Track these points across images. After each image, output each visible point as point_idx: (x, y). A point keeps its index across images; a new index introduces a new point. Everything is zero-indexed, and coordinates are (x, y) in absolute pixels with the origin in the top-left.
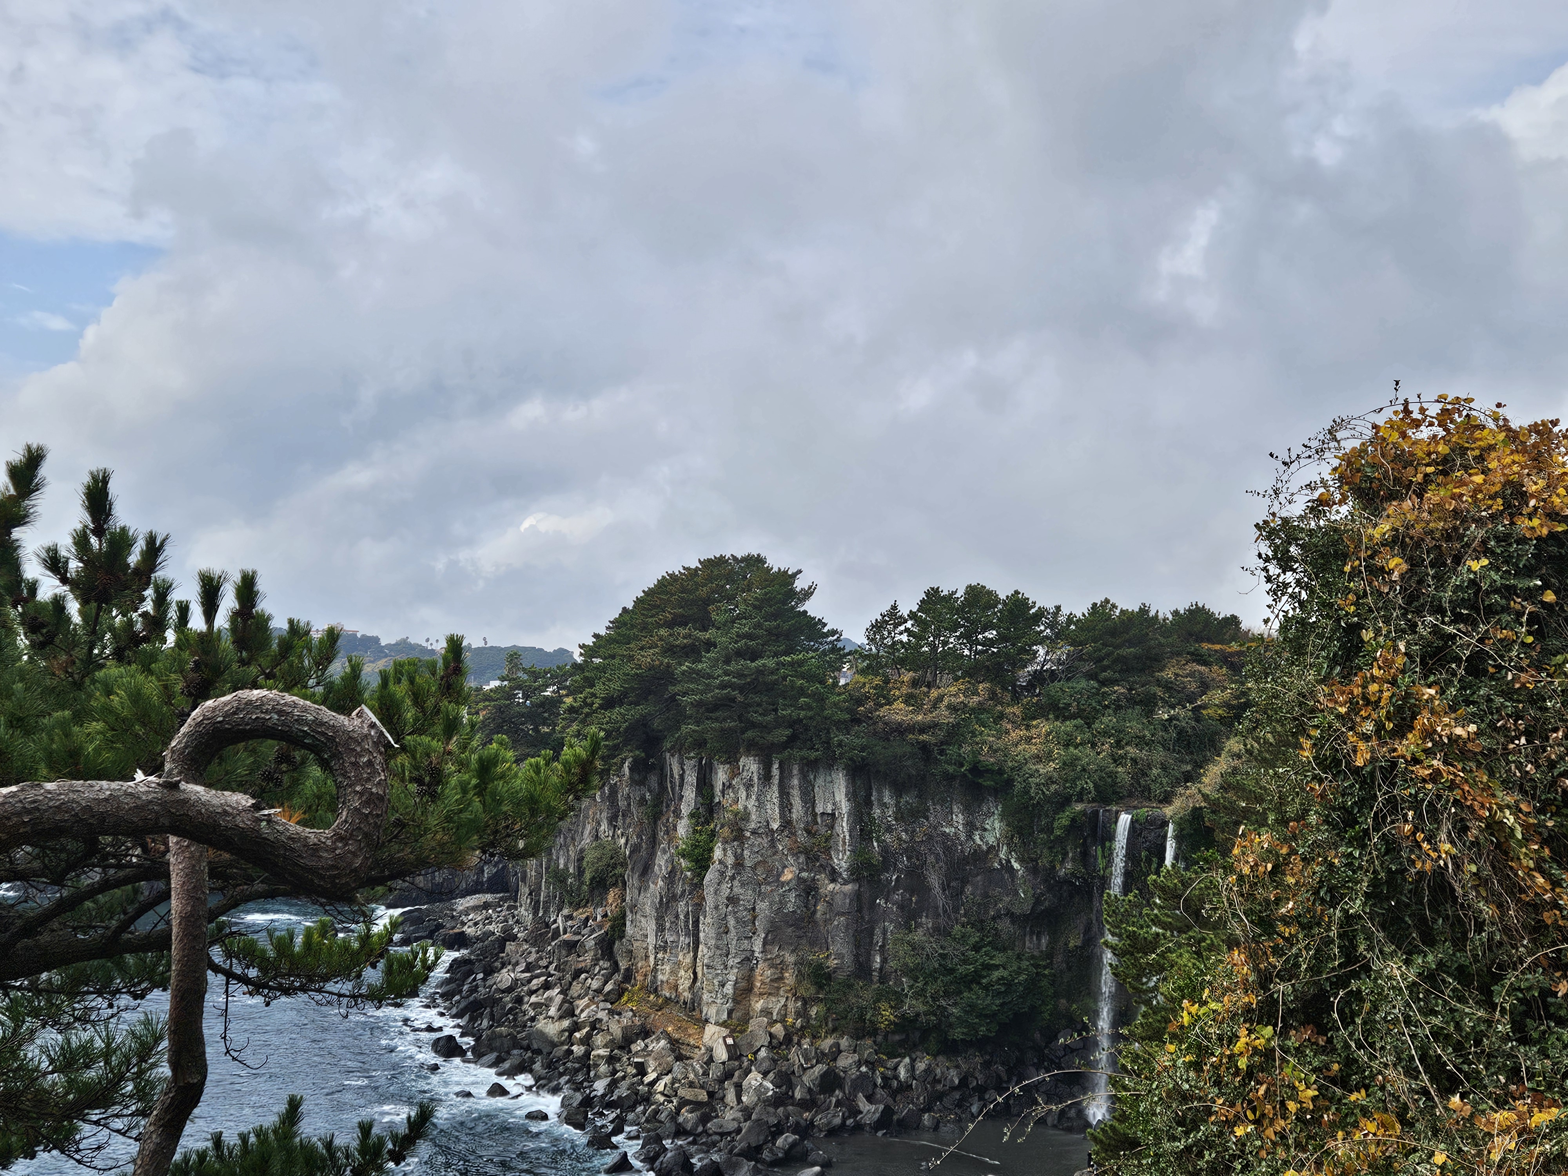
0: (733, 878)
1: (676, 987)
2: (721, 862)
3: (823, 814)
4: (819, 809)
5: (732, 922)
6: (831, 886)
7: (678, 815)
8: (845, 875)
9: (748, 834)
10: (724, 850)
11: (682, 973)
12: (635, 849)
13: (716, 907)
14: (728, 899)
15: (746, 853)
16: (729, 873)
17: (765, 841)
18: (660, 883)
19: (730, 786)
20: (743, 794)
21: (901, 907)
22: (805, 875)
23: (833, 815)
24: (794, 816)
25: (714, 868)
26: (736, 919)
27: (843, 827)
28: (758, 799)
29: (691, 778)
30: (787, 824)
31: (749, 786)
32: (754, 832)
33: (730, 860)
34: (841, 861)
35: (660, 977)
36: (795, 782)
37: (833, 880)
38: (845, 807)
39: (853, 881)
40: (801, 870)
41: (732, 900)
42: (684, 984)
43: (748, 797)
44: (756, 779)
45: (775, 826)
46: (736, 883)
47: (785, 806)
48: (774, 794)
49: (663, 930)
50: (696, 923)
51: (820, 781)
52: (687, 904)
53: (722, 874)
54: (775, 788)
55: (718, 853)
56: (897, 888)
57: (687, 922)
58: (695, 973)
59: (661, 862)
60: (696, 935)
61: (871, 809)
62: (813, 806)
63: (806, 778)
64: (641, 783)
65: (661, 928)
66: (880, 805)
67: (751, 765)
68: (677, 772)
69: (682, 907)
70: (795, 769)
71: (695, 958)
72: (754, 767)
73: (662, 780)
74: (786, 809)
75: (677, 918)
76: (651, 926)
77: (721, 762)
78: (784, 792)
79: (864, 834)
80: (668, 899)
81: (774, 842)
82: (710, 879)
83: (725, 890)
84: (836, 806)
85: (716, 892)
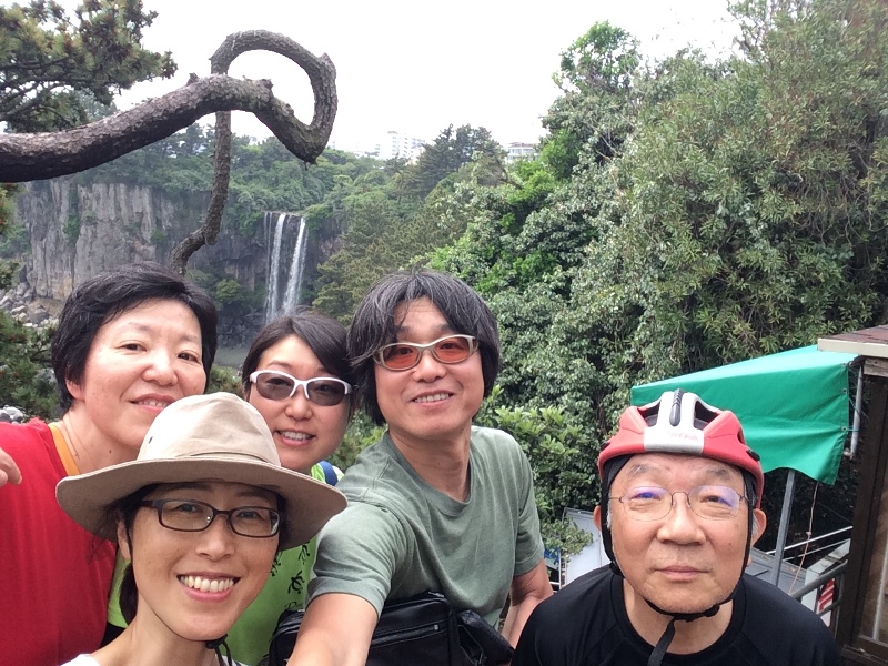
0: (91, 243)
2: (85, 235)
3: (137, 212)
4: (135, 210)
5: (92, 264)
6: (142, 247)
7: (59, 211)
8: (149, 241)
9: (98, 222)
10: (86, 229)
11: (66, 288)
12: (36, 229)
13: (83, 257)
14: (89, 252)
15: (98, 231)
16: (90, 240)
17: (108, 225)
18: (52, 244)
19: (88, 198)
20: (95, 203)
22: (129, 241)
23: (142, 213)
24: (122, 214)
25: (81, 238)
26: (94, 262)
27: (148, 219)
28: (103, 205)
29: (66, 194)
30: (119, 217)
31: (98, 198)
32: (101, 221)
33: (90, 234)
34: (147, 235)
36: (123, 197)
37: (143, 244)
38: (148, 209)
39: (154, 244)
40: (127, 240)
41: (91, 254)
43: (98, 204)
44: (101, 195)
45: (113, 218)
46: (93, 245)
48: (112, 203)
49: (55, 268)
50: (73, 264)
51: (136, 197)
52: (67, 255)
53: (86, 241)
54: (112, 200)
55: (83, 230)
57: (67, 264)
59: (51, 235)
60: (73, 271)
61: (161, 210)
62: (132, 208)
63: (128, 195)
64: (38, 196)
65: (53, 267)
66: (166, 209)
67: (99, 188)
68: (57, 191)
69: (64, 257)
70: (122, 190)
71: (73, 281)
72: (101, 189)
73: (50, 194)
74: (118, 209)
75: (62, 261)
76: (48, 266)
77: (83, 186)
78: (117, 202)
79: (158, 222)
80: (56, 254)
81: (112, 226)
82: (79, 243)
83: (88, 249)
84: (144, 209)
85: (83, 250)
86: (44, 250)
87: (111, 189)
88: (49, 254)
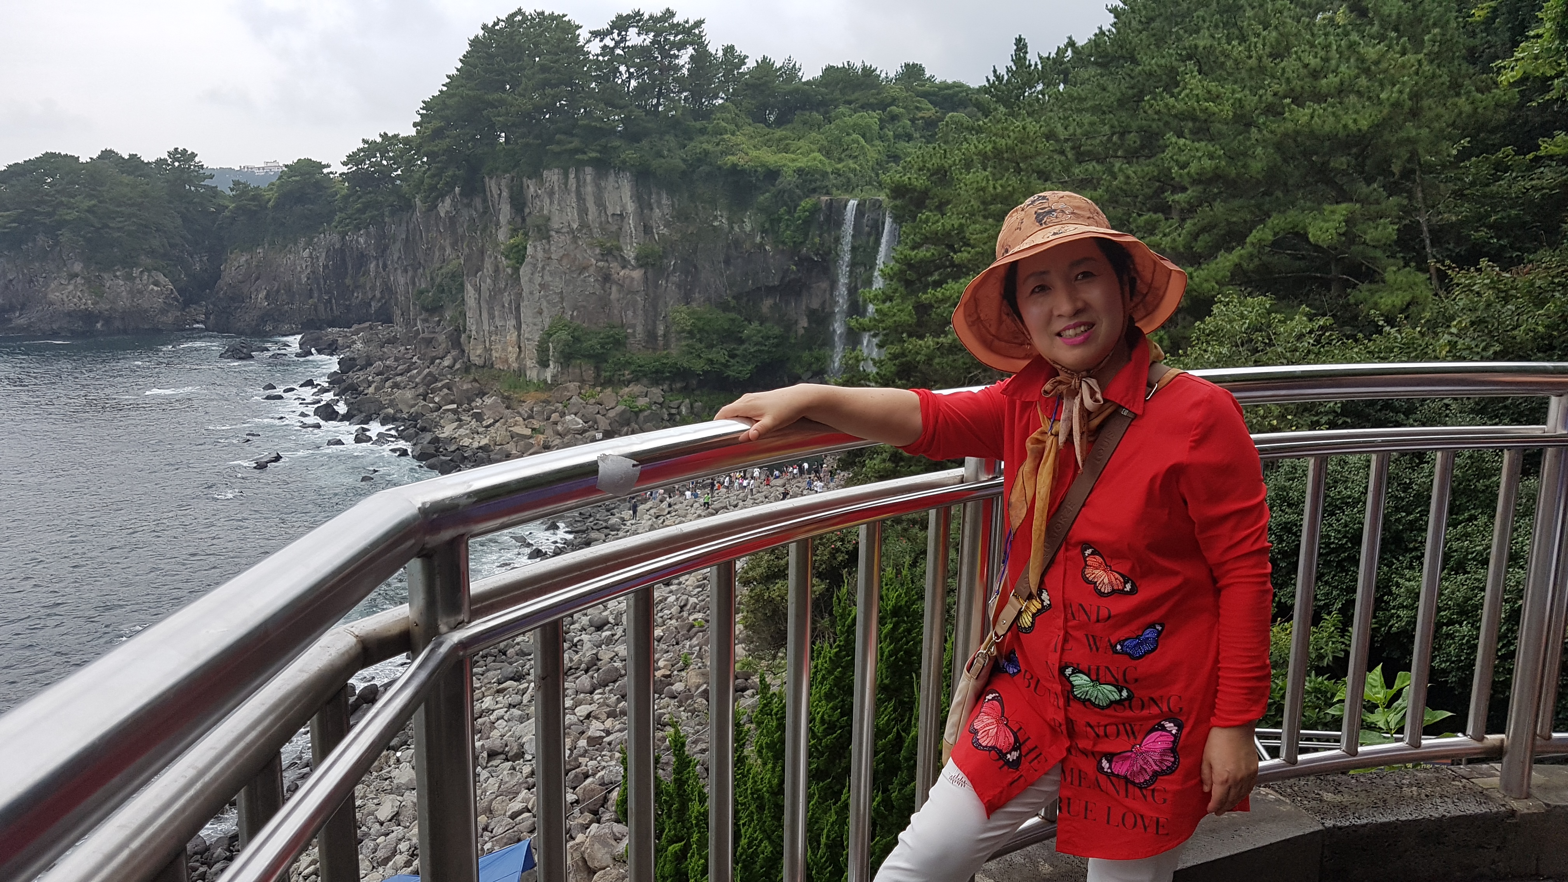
0: (543, 268)
1: (507, 361)
2: (533, 257)
3: (613, 215)
4: (610, 212)
6: (622, 272)
7: (498, 224)
8: (633, 262)
9: (553, 233)
10: (535, 247)
11: (510, 349)
13: (531, 293)
14: (540, 285)
15: (553, 248)
16: (541, 264)
17: (568, 238)
18: (488, 280)
19: (537, 196)
20: (547, 201)
21: (679, 286)
22: (601, 264)
23: (621, 215)
24: (590, 218)
25: (529, 260)
26: (548, 302)
27: (630, 224)
28: (559, 204)
29: (506, 193)
30: (584, 225)
31: (551, 194)
32: (558, 232)
33: (540, 255)
34: (630, 253)
35: (494, 354)
36: (589, 189)
37: (624, 267)
38: (631, 207)
39: (641, 266)
40: (597, 261)
41: (543, 286)
42: (512, 357)
43: (551, 203)
44: (557, 188)
45: (575, 226)
46: (546, 272)
48: (573, 199)
49: (494, 318)
50: (518, 308)
51: (610, 188)
52: (510, 295)
53: (535, 266)
54: (573, 195)
55: (530, 250)
56: (674, 271)
57: (510, 309)
58: (520, 347)
59: (488, 265)
60: (518, 319)
61: (652, 209)
62: (605, 209)
63: (598, 186)
64: (469, 205)
65: (492, 317)
66: (660, 205)
67: (552, 176)
68: (495, 191)
69: (506, 299)
70: (589, 178)
71: (519, 336)
72: (555, 178)
73: (485, 200)
74: (583, 211)
75: (503, 306)
76: (485, 315)
77: (529, 178)
78: (580, 198)
79: (647, 230)
80: (495, 294)
81: (575, 239)
82: (524, 270)
83: (538, 279)
84: (624, 207)
85: (531, 281)
86: (478, 290)
87: (572, 176)
88: (485, 294)
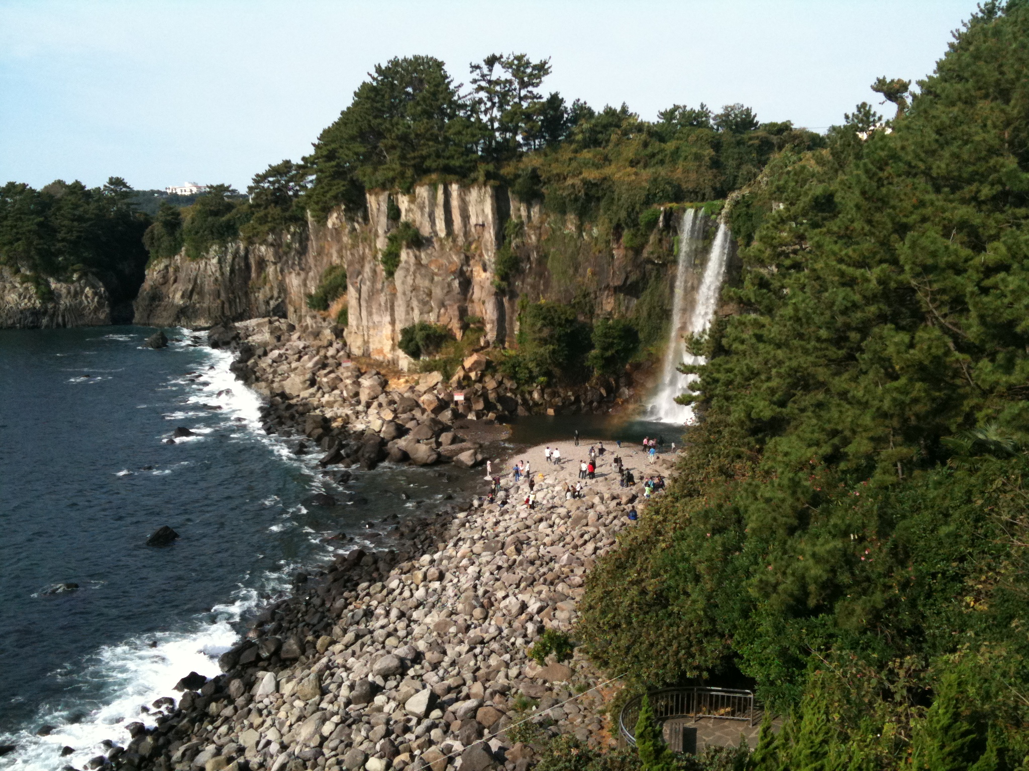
0: (415, 272)
1: (382, 352)
2: (406, 262)
3: (476, 225)
4: (473, 222)
5: (415, 303)
7: (376, 235)
8: (493, 266)
9: (424, 241)
10: (408, 254)
11: (385, 341)
12: (350, 264)
13: (404, 294)
14: (412, 287)
15: (424, 255)
16: (412, 269)
17: (437, 246)
18: (367, 282)
19: (410, 210)
20: (419, 214)
23: (483, 225)
24: (455, 228)
25: (402, 265)
26: (419, 301)
27: (490, 235)
28: (429, 217)
29: (384, 207)
30: (450, 233)
31: (422, 208)
32: (427, 240)
33: (412, 260)
34: (490, 256)
35: (372, 346)
36: (455, 202)
38: (491, 219)
41: (415, 289)
43: (423, 215)
44: (427, 202)
45: (442, 235)
46: (418, 276)
47: (449, 222)
48: (441, 212)
49: (372, 315)
50: (392, 306)
51: (473, 200)
52: (385, 295)
53: (408, 270)
54: (441, 207)
55: (403, 257)
56: (530, 274)
57: (386, 307)
59: (367, 269)
60: (392, 315)
61: (510, 220)
62: (469, 220)
63: (463, 198)
64: (352, 219)
65: (370, 314)
67: (423, 192)
68: (375, 206)
69: (382, 298)
70: (455, 193)
71: (393, 330)
72: (425, 194)
73: (366, 214)
75: (380, 305)
76: (364, 313)
77: (404, 194)
78: (448, 211)
79: (506, 238)
80: (373, 293)
81: (442, 246)
82: (399, 274)
83: (410, 280)
84: (485, 218)
85: (403, 283)
86: (359, 291)
87: (440, 191)
88: (364, 295)
